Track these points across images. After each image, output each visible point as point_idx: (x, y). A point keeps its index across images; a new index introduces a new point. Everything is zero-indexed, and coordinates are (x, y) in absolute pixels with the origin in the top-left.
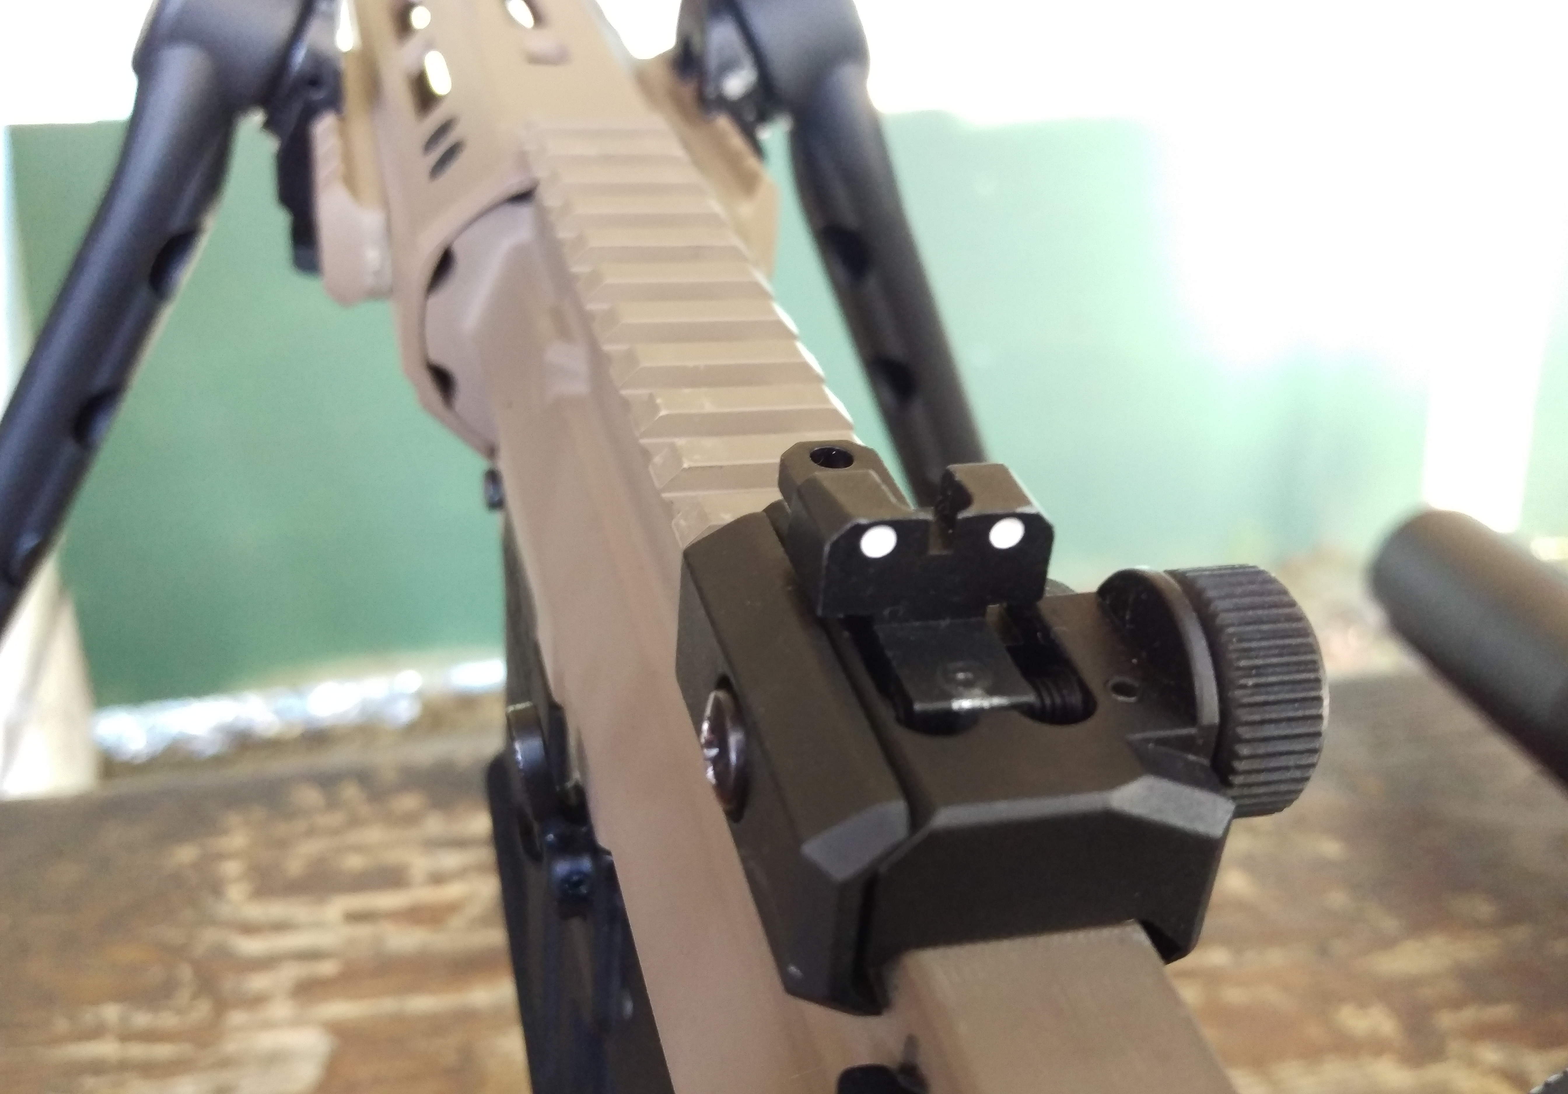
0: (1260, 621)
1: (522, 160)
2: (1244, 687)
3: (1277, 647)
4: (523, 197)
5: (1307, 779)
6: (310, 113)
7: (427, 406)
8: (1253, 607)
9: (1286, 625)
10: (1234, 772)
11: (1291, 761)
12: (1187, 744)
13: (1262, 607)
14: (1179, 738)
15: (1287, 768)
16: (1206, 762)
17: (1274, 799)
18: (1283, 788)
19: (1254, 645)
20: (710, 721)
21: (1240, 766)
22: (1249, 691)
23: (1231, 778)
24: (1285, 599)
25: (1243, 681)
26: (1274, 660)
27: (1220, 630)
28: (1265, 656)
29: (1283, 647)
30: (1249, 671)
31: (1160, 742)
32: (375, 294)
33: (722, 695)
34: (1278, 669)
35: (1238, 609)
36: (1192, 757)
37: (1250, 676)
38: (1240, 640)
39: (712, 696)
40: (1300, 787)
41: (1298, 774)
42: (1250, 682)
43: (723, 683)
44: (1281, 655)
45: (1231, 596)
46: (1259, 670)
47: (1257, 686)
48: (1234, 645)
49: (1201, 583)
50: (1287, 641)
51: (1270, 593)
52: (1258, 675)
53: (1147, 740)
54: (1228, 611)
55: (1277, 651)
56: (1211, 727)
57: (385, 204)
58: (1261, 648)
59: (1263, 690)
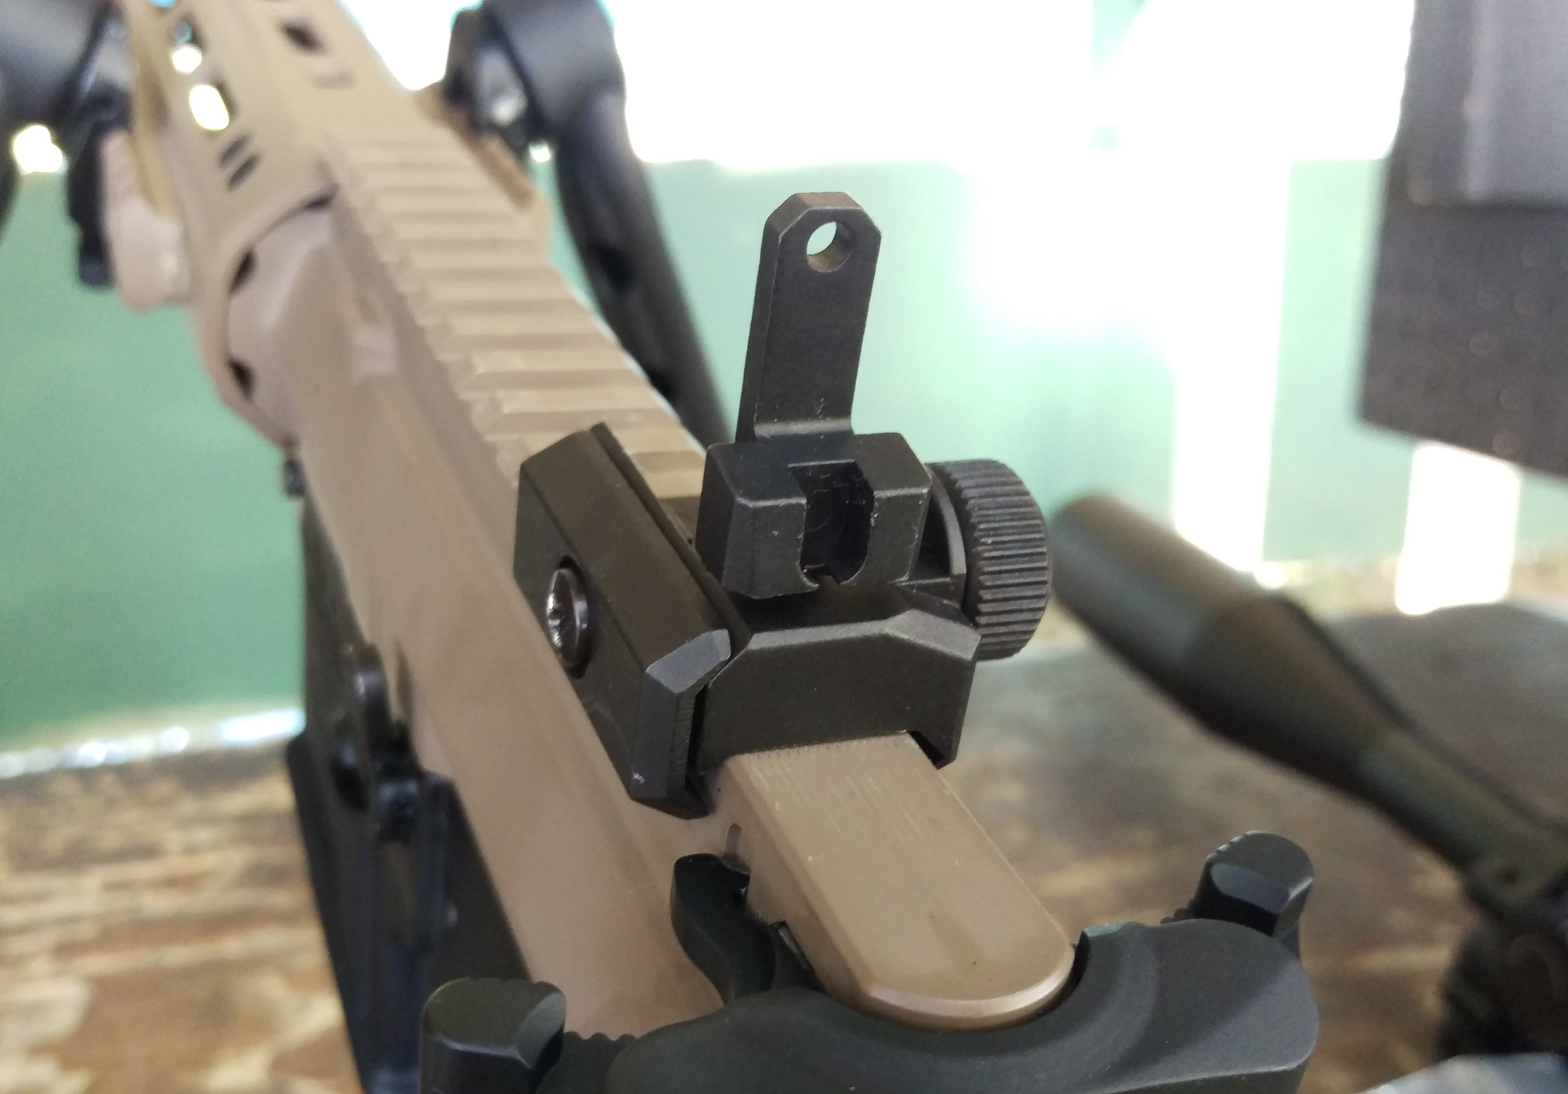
0: (994, 496)
1: (322, 168)
2: (985, 544)
3: (1010, 514)
4: (319, 203)
5: (1036, 621)
6: (99, 132)
7: (226, 401)
8: (990, 485)
9: (1017, 498)
10: (980, 613)
11: (1024, 604)
12: (942, 591)
13: (997, 485)
14: (936, 585)
15: (1021, 611)
16: (957, 606)
17: (1011, 638)
18: (1018, 628)
19: (991, 512)
20: (555, 593)
21: (984, 608)
22: (988, 547)
23: (977, 619)
24: (1014, 479)
25: (983, 540)
26: (1007, 524)
27: (965, 501)
28: (999, 521)
29: (1015, 514)
30: (988, 532)
31: (922, 588)
32: (173, 300)
33: (565, 571)
34: (1011, 531)
35: (977, 486)
36: (945, 602)
37: (989, 536)
38: (980, 509)
39: (556, 574)
40: (1032, 628)
41: (1028, 616)
42: (990, 541)
43: (566, 562)
44: (1012, 520)
45: (972, 477)
46: (996, 532)
47: (994, 543)
48: (975, 514)
49: (948, 469)
50: (1016, 510)
51: (1003, 475)
52: (994, 535)
53: (912, 587)
54: (970, 487)
55: (1009, 517)
56: (959, 576)
57: (182, 214)
58: (996, 515)
59: (998, 546)
